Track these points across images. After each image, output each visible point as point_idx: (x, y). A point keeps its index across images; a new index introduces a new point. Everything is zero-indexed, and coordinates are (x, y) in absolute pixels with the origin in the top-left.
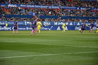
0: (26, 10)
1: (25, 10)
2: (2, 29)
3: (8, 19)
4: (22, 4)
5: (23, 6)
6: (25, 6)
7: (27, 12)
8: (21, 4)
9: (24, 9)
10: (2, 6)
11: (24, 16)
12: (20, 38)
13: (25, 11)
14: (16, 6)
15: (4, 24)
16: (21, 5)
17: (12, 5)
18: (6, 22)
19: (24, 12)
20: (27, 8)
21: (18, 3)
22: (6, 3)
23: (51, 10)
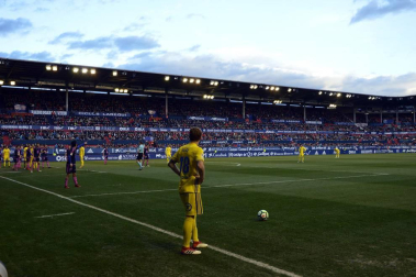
1: (283, 136)
3: (266, 145)
6: (282, 132)
10: (260, 132)
11: (281, 142)
16: (278, 131)
18: (264, 148)
19: (281, 138)
21: (275, 129)
22: (264, 129)
23: (308, 135)
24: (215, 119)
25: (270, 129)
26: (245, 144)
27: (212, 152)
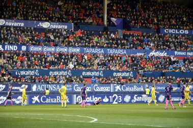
0: (187, 62)
1: (184, 62)
2: (139, 99)
3: (149, 80)
4: (178, 49)
5: (180, 53)
6: (184, 54)
7: (188, 66)
8: (176, 50)
9: (182, 61)
10: (138, 54)
11: (182, 74)
12: (175, 118)
13: (183, 64)
14: (166, 53)
15: (142, 89)
16: (176, 52)
17: (157, 53)
18: (147, 86)
19: (182, 66)
20: (188, 59)
21: (170, 47)
22: (146, 48)
24: (46, 25)
25: (157, 48)
26: (108, 77)
27: (40, 94)
